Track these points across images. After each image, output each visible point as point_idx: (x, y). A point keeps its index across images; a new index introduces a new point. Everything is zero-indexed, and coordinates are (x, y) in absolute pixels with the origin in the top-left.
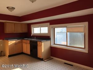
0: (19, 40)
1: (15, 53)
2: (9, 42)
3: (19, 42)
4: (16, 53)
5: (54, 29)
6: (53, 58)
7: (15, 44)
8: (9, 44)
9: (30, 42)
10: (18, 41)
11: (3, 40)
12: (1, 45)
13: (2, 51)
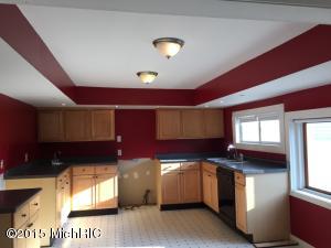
0: (192, 163)
5: (304, 125)
6: (297, 244)
7: (180, 172)
8: (163, 173)
9: (217, 170)
10: (189, 164)
11: (153, 158)
12: (148, 173)
13: (148, 192)
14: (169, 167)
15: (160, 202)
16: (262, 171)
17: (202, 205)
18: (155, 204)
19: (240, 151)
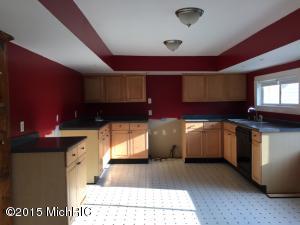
0: (214, 123)
1: (201, 156)
2: (187, 125)
3: (213, 128)
4: (205, 157)
7: (203, 131)
8: (187, 131)
9: (237, 130)
10: (211, 123)
11: (179, 118)
12: (175, 131)
13: (174, 147)
14: (193, 126)
15: (185, 156)
16: (278, 130)
17: (222, 160)
18: (181, 157)
19: (260, 113)
